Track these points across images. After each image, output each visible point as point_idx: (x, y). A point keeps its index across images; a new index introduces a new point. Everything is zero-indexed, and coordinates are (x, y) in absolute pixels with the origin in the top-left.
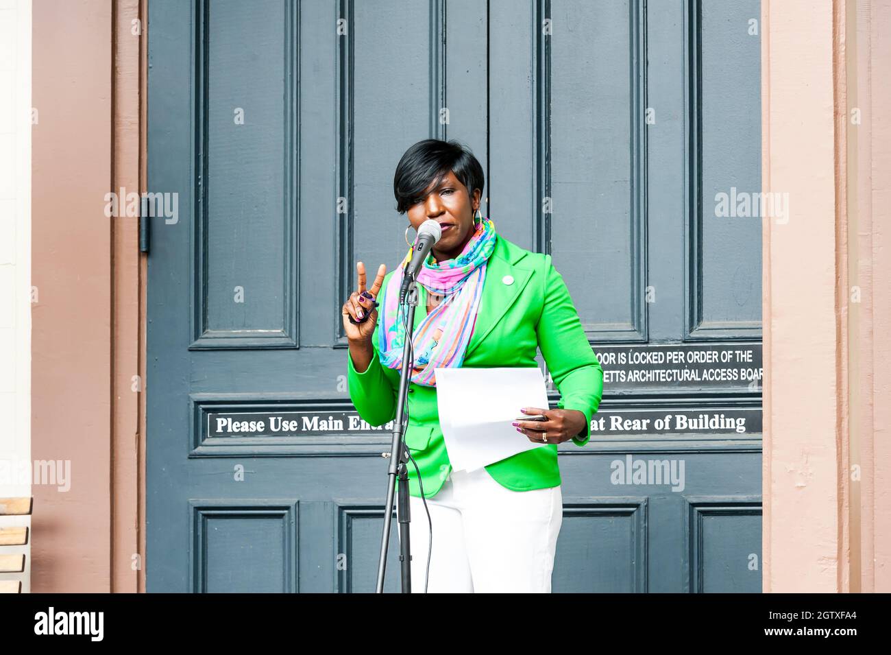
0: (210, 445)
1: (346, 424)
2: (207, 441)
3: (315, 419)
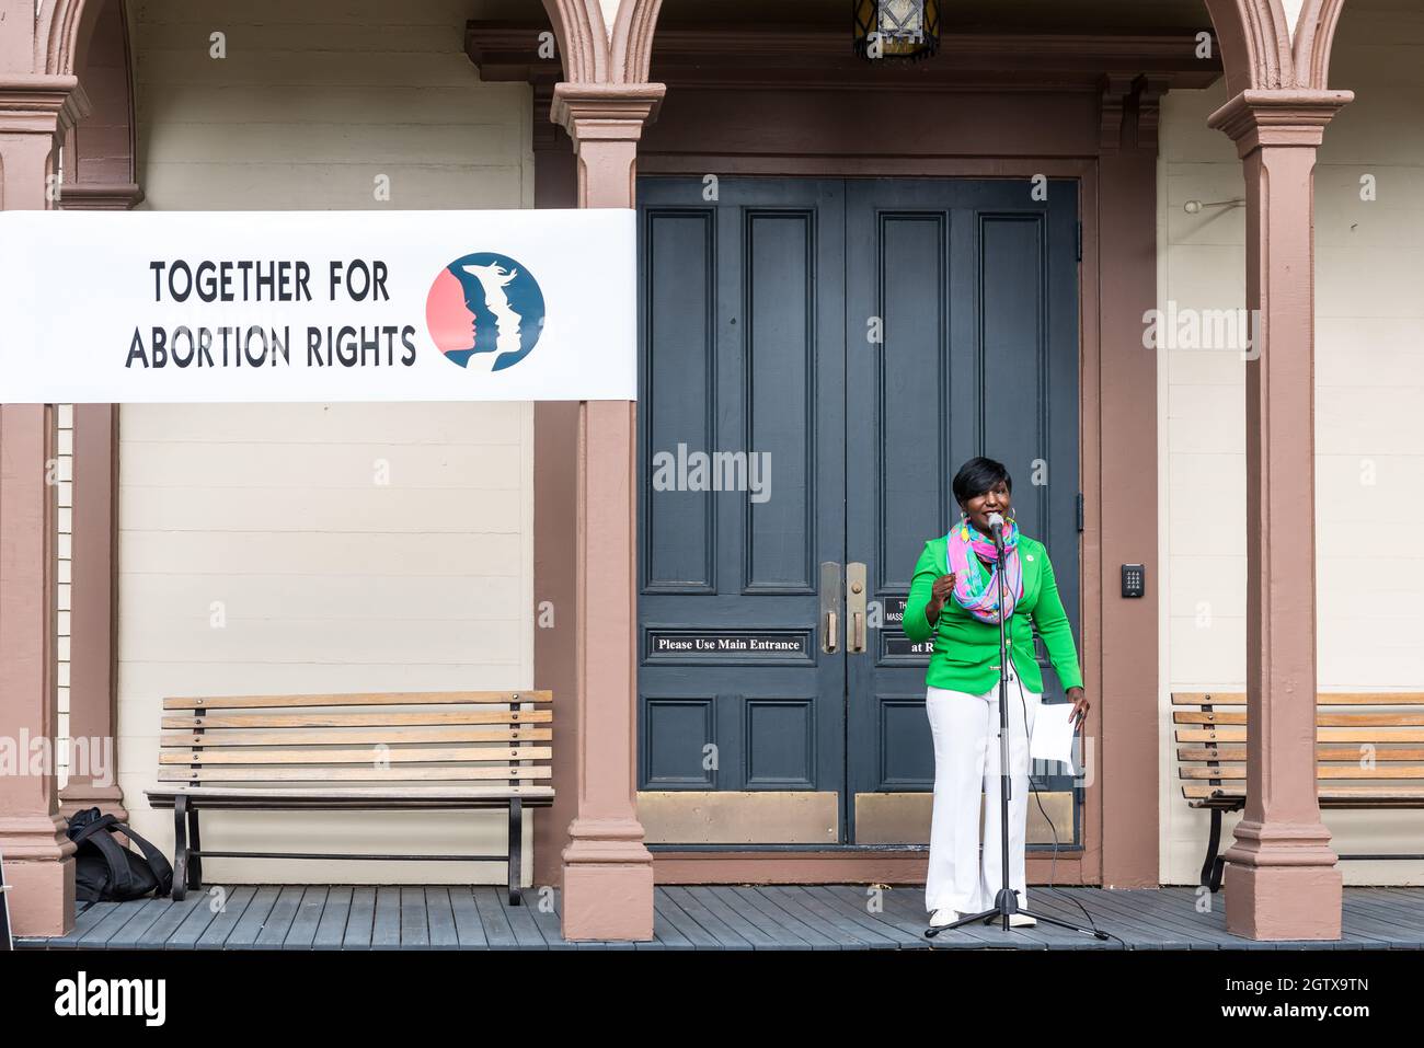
0: (655, 657)
1: (748, 645)
2: (653, 655)
3: (727, 641)
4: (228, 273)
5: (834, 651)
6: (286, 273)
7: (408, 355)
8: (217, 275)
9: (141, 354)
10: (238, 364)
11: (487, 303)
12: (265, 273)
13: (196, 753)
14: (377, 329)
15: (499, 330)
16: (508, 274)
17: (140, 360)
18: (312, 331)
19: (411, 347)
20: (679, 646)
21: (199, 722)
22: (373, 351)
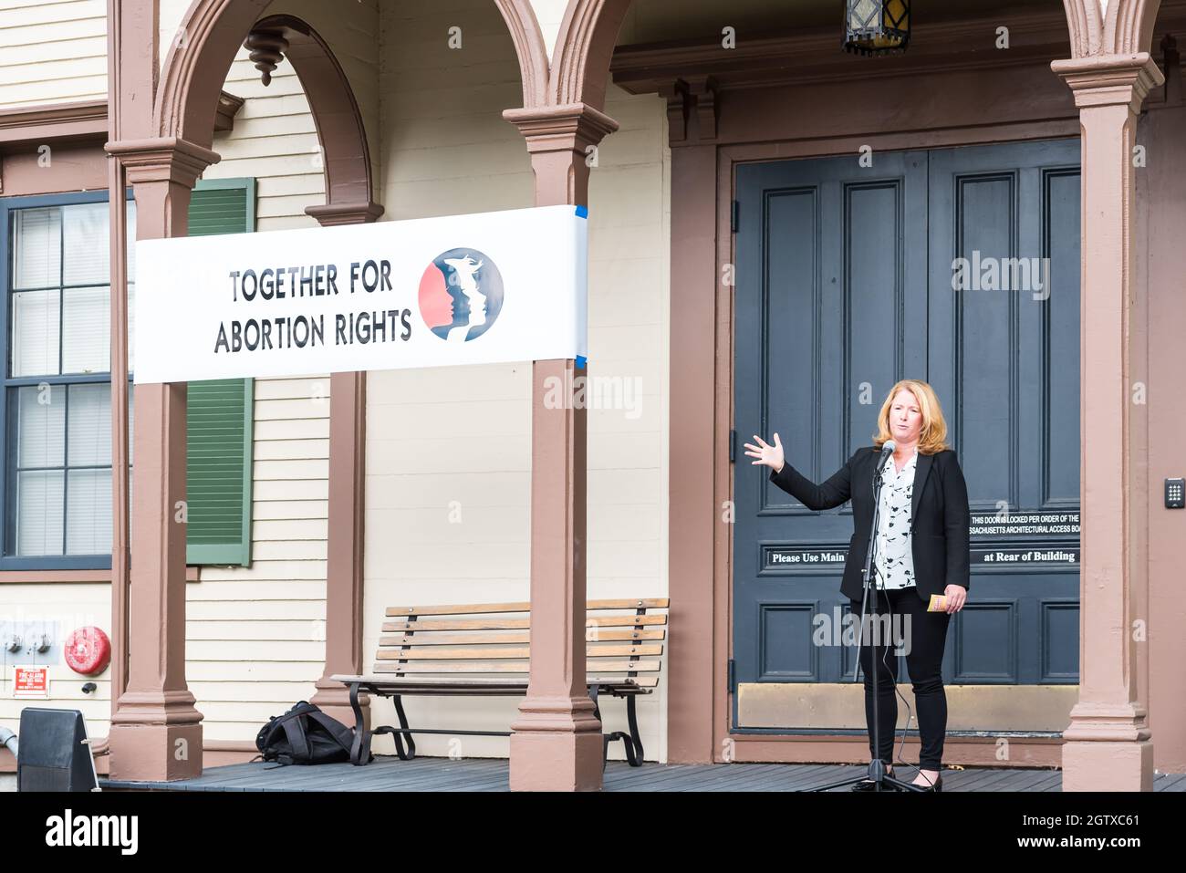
0: (769, 569)
2: (767, 567)
3: (828, 555)
4: (282, 277)
6: (321, 274)
7: (406, 332)
8: (274, 279)
9: (225, 342)
10: (289, 346)
11: (462, 288)
12: (307, 275)
13: (404, 651)
14: (384, 312)
15: (471, 309)
16: (476, 264)
17: (224, 346)
18: (339, 317)
19: (406, 325)
20: (789, 559)
21: (408, 627)
22: (381, 330)
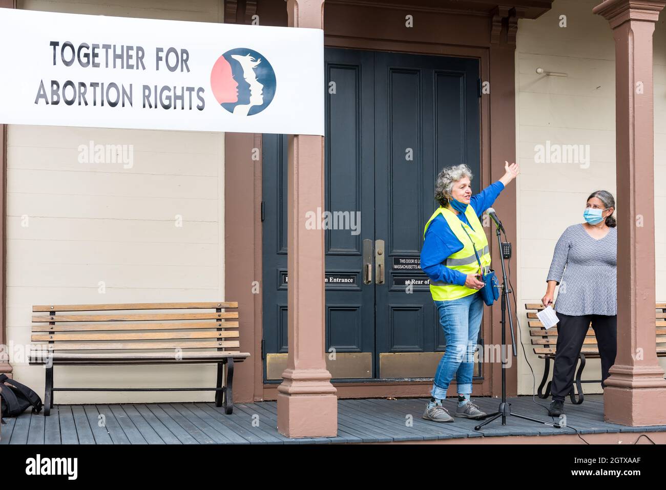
1: (329, 280)
2: (283, 285)
4: (96, 51)
5: (370, 283)
6: (131, 52)
7: (201, 104)
8: (90, 51)
9: (44, 96)
10: (102, 105)
11: (245, 77)
12: (119, 52)
13: (51, 335)
14: (183, 88)
15: (251, 93)
16: (256, 61)
17: (44, 99)
18: (146, 87)
19: (202, 99)
21: (52, 319)
22: (181, 101)
